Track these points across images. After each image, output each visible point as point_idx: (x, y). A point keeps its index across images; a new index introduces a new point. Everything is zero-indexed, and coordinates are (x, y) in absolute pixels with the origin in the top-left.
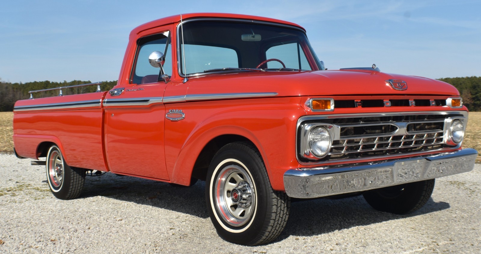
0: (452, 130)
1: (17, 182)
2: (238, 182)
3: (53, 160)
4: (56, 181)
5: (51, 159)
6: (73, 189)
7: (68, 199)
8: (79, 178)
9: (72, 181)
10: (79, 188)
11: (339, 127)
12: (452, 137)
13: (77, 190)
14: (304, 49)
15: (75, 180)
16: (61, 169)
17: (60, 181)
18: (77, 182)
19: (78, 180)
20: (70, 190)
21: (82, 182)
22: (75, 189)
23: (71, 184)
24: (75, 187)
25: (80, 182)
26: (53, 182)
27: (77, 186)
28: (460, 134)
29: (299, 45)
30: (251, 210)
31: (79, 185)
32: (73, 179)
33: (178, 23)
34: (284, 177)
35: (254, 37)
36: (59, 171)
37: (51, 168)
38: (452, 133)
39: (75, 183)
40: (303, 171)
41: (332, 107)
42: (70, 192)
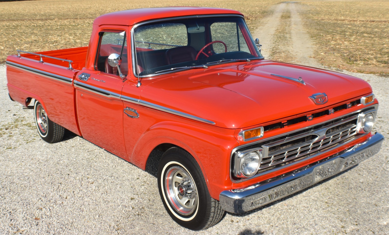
0: (364, 122)
1: (14, 115)
2: (184, 177)
3: (39, 111)
4: (43, 128)
5: (37, 111)
6: (56, 137)
7: (53, 143)
8: (60, 128)
9: (55, 131)
10: (61, 135)
11: (268, 147)
12: (363, 128)
13: (59, 137)
14: (243, 31)
15: (57, 130)
16: (46, 119)
17: (46, 127)
18: (59, 132)
19: (59, 130)
20: (54, 138)
21: (63, 131)
22: (58, 136)
23: (54, 133)
24: (58, 135)
25: (61, 131)
26: (41, 129)
27: (59, 134)
28: (370, 124)
29: (238, 26)
30: (195, 201)
31: (61, 133)
32: (56, 130)
33: (132, 26)
34: (220, 195)
35: (198, 29)
36: (44, 120)
37: (38, 118)
38: (364, 124)
39: (57, 132)
40: (236, 193)
41: (262, 134)
42: (54, 139)
